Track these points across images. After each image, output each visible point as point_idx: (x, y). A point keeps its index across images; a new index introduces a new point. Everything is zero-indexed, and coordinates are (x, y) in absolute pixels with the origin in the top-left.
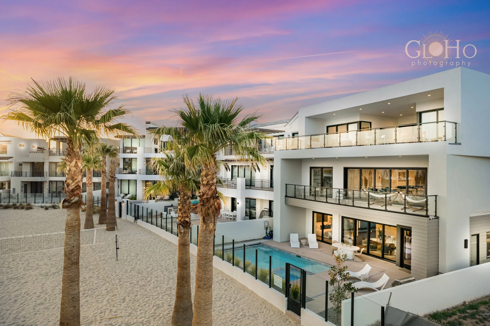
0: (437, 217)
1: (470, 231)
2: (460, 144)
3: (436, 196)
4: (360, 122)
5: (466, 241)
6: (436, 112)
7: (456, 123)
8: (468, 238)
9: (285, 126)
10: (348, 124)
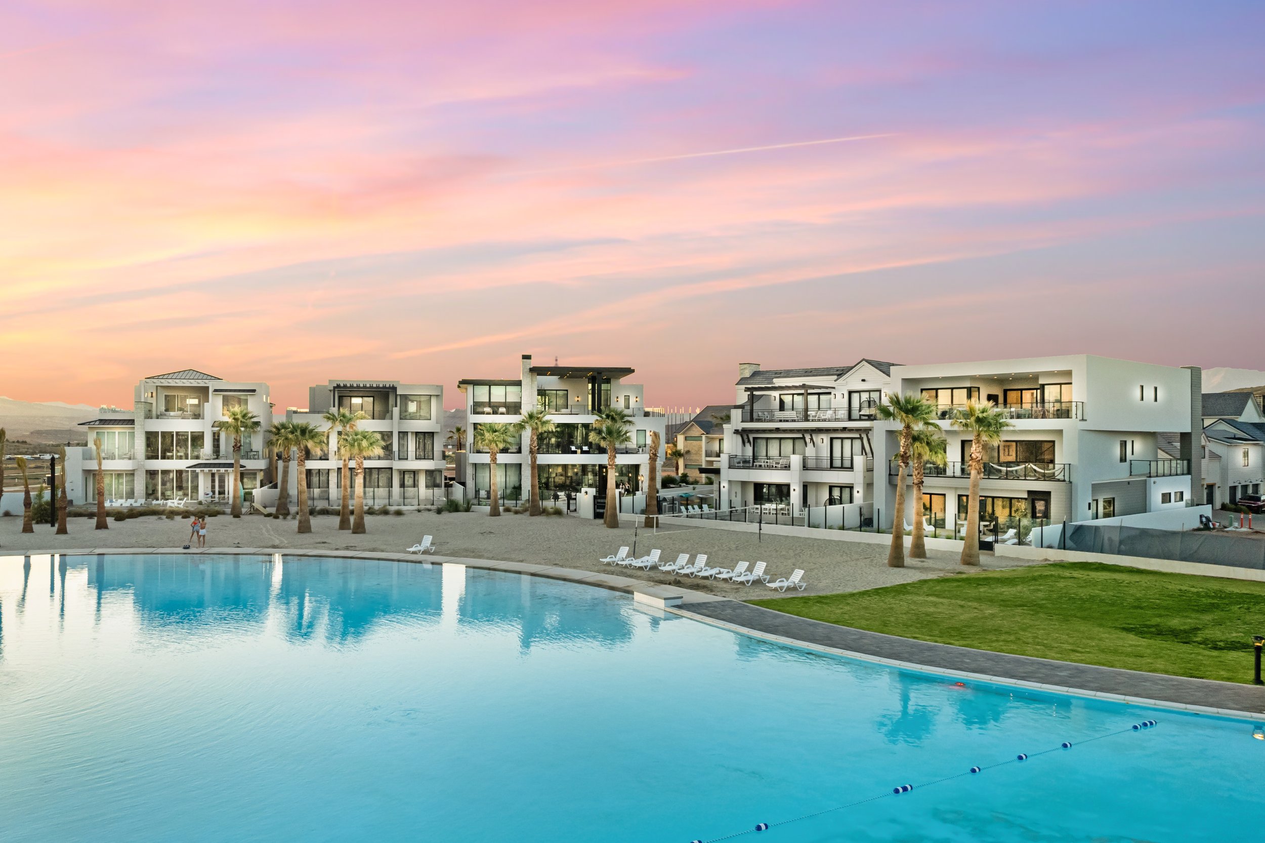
0: (1070, 482)
1: (1092, 496)
2: (1086, 420)
3: (1070, 464)
4: (970, 388)
5: (1089, 504)
6: (1059, 386)
7: (1083, 403)
8: (1091, 501)
9: (835, 381)
10: (952, 389)
